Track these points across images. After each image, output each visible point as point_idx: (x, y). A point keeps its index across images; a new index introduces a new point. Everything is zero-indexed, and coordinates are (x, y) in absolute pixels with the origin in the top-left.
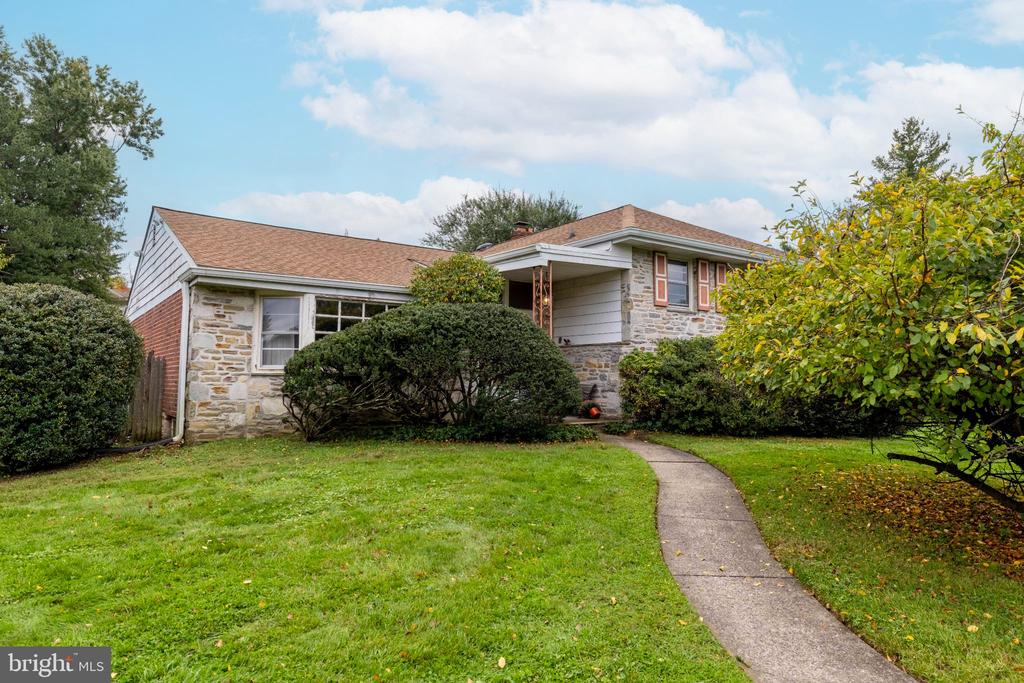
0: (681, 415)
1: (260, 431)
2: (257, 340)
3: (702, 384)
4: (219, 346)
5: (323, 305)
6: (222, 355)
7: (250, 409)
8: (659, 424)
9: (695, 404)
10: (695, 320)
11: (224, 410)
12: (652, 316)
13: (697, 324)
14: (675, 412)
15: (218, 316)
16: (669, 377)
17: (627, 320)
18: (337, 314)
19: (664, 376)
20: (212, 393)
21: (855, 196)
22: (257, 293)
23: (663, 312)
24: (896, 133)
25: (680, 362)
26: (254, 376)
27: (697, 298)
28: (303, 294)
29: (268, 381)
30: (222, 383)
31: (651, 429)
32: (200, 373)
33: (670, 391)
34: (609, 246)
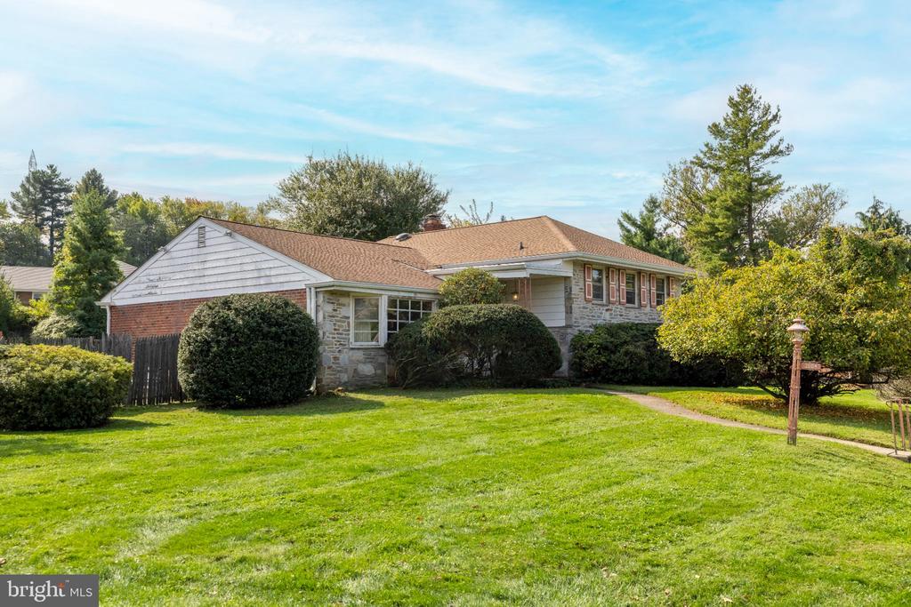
0: (615, 372)
1: (357, 385)
2: (352, 325)
3: (627, 353)
4: (335, 330)
5: (392, 303)
6: (336, 336)
7: (351, 372)
8: (599, 378)
9: (623, 365)
10: (607, 310)
11: (339, 371)
12: (584, 308)
13: (608, 313)
14: (611, 370)
15: (334, 310)
16: (606, 348)
17: (569, 311)
18: (396, 308)
19: (604, 348)
20: (332, 360)
21: (692, 162)
22: (352, 294)
23: (590, 305)
24: (731, 99)
25: (612, 339)
26: (352, 349)
27: (608, 295)
28: (381, 295)
29: (361, 353)
30: (337, 355)
31: (594, 382)
32: (326, 347)
33: (608, 358)
34: (560, 262)
